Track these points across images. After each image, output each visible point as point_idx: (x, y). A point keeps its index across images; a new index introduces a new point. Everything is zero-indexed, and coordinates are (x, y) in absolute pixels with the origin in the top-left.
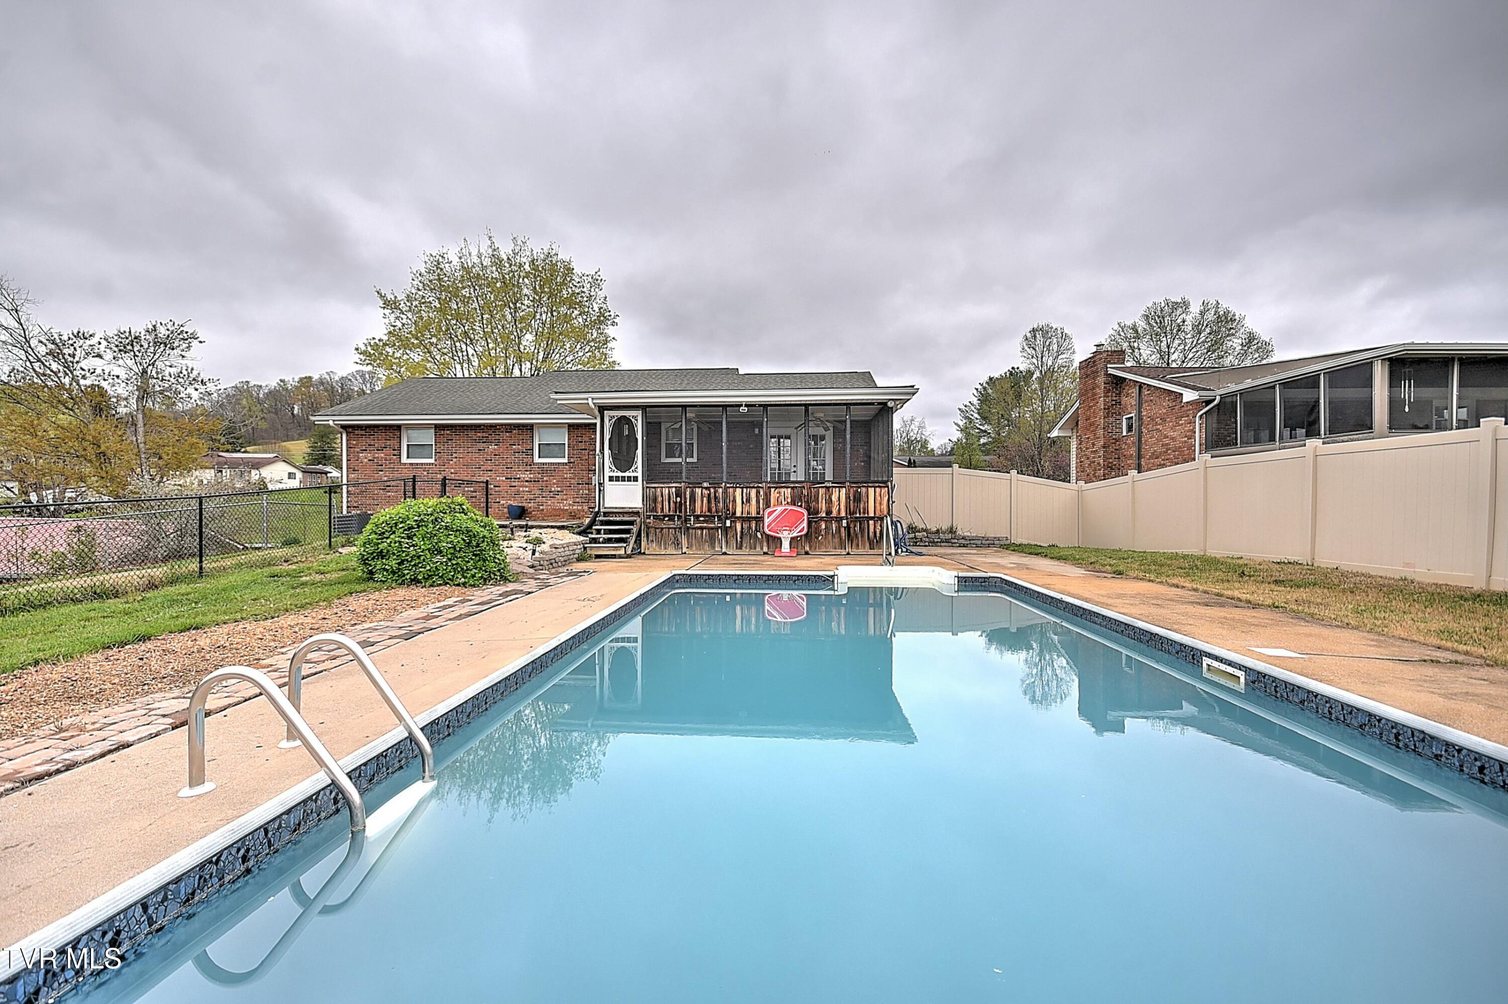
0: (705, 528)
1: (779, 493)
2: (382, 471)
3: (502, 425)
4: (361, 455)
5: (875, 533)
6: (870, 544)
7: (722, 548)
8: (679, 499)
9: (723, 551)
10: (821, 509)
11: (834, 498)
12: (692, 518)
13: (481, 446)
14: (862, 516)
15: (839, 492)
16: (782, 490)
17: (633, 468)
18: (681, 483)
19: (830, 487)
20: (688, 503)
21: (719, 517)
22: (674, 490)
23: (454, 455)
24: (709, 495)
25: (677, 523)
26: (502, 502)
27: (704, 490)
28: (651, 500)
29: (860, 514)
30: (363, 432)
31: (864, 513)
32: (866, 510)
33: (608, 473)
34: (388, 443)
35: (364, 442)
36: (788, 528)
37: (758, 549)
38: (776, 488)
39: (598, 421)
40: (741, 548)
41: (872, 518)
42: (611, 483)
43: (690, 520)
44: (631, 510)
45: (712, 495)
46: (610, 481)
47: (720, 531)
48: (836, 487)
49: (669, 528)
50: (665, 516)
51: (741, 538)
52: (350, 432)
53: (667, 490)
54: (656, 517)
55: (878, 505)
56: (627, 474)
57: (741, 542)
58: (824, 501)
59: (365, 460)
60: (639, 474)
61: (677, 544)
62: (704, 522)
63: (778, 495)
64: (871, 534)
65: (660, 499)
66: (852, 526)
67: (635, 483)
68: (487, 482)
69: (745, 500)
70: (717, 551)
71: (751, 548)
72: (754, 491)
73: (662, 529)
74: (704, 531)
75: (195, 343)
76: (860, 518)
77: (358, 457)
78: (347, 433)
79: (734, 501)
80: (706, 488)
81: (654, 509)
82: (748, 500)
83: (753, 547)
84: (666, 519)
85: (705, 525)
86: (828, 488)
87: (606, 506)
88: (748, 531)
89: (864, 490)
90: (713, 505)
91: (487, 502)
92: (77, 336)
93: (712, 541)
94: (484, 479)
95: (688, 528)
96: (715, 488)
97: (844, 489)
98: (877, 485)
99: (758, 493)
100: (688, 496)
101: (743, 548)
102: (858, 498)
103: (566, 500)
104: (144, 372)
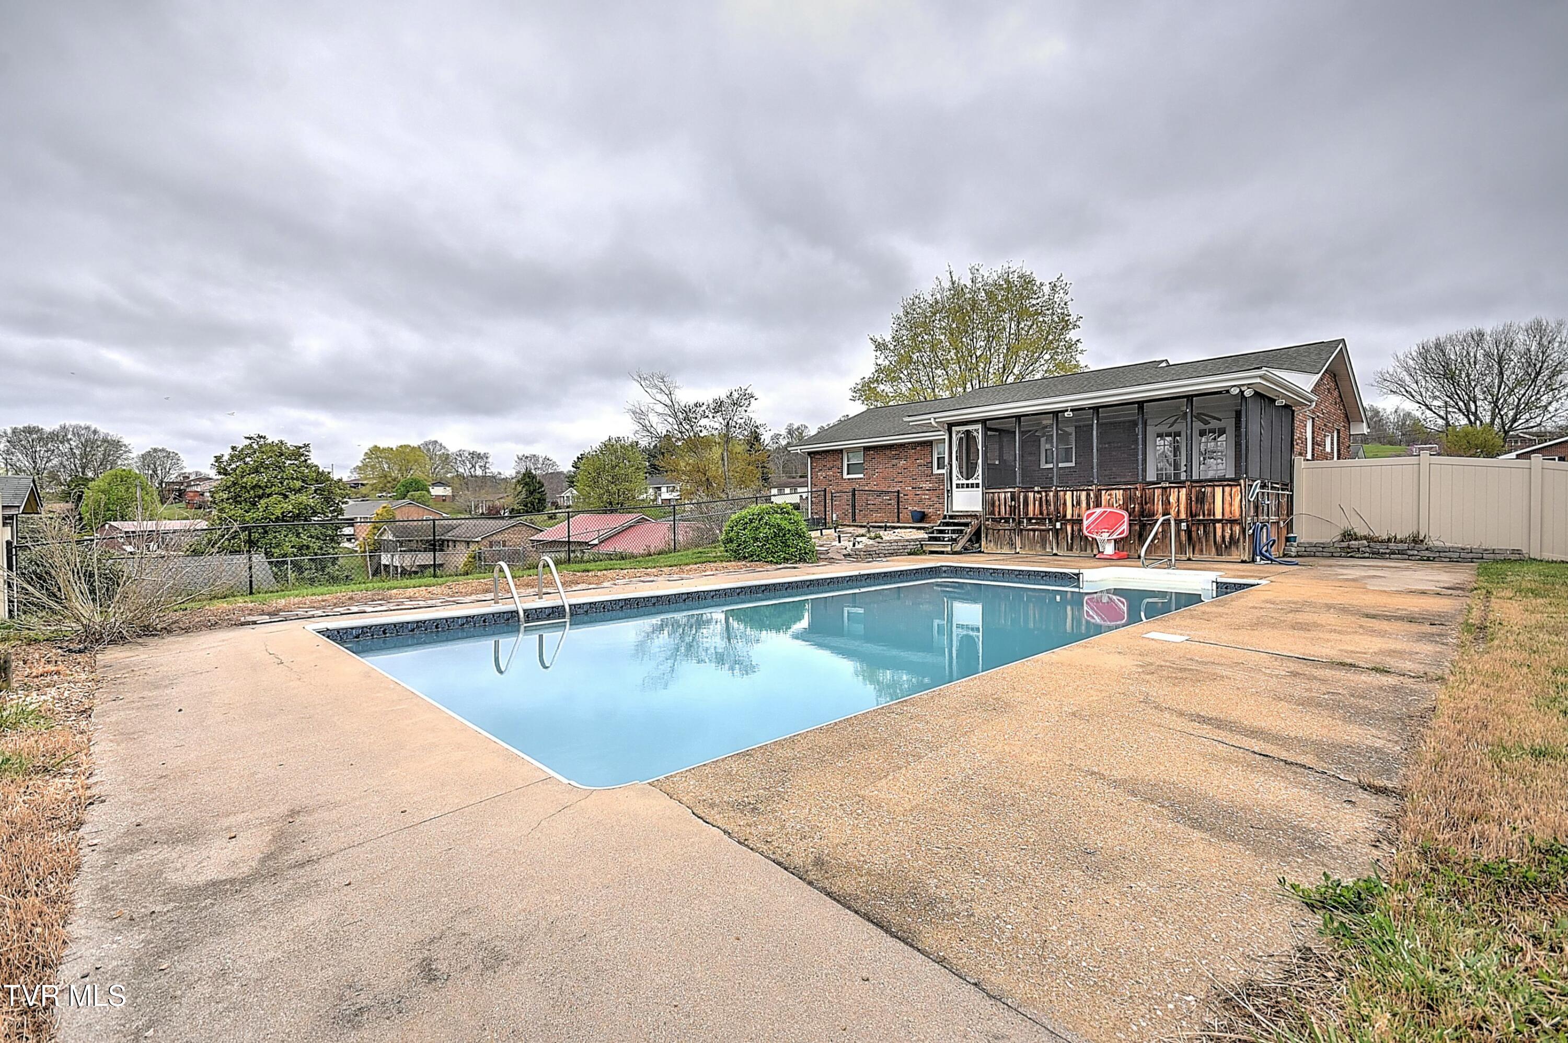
0: (1037, 530)
1: (1110, 495)
2: (831, 485)
3: (909, 443)
4: (819, 474)
5: (1223, 537)
6: (1217, 549)
7: (1052, 549)
8: (1013, 503)
9: (1054, 552)
10: (1157, 511)
11: (1173, 499)
12: (1025, 520)
13: (894, 462)
14: (1206, 518)
15: (1179, 492)
16: (1114, 492)
17: (975, 476)
18: (1014, 488)
19: (1167, 488)
20: (1022, 507)
21: (1050, 520)
22: (1009, 494)
23: (876, 470)
24: (1041, 498)
25: (1012, 525)
26: (910, 508)
27: (1036, 494)
28: (990, 504)
29: (1204, 515)
30: (821, 457)
31: (1209, 515)
32: (1212, 512)
33: (955, 482)
34: (835, 463)
35: (821, 464)
36: (1106, 530)
37: (1089, 551)
38: (1107, 490)
39: (947, 437)
40: (1071, 550)
41: (1219, 521)
42: (958, 490)
43: (1023, 522)
44: (973, 514)
45: (1044, 498)
46: (957, 487)
47: (1051, 533)
48: (1174, 487)
49: (1005, 530)
50: (1001, 519)
51: (1072, 539)
52: (813, 457)
53: (1004, 495)
54: (993, 520)
55: (1227, 506)
56: (970, 481)
57: (1072, 544)
58: (1160, 502)
59: (822, 478)
60: (980, 481)
61: (1012, 545)
62: (1036, 524)
63: (1109, 497)
64: (1219, 539)
65: (997, 503)
66: (1194, 529)
67: (977, 489)
68: (898, 492)
69: (1075, 503)
70: (1048, 552)
71: (1081, 550)
72: (1084, 493)
73: (999, 530)
74: (1036, 533)
75: (752, 400)
76: (1203, 520)
77: (817, 475)
78: (811, 458)
79: (1065, 504)
80: (1039, 492)
81: (993, 513)
82: (1079, 503)
83: (1083, 549)
84: (1003, 521)
85: (1037, 527)
86: (1165, 488)
87: (954, 510)
88: (1079, 533)
89: (1209, 490)
90: (1044, 507)
91: (898, 509)
92: (696, 405)
93: (1043, 542)
94: (896, 489)
95: (1022, 530)
96: (1046, 492)
97: (1184, 489)
98: (1226, 483)
99: (1088, 495)
100: (1022, 500)
101: (1074, 550)
102: (1201, 498)
104: (728, 423)
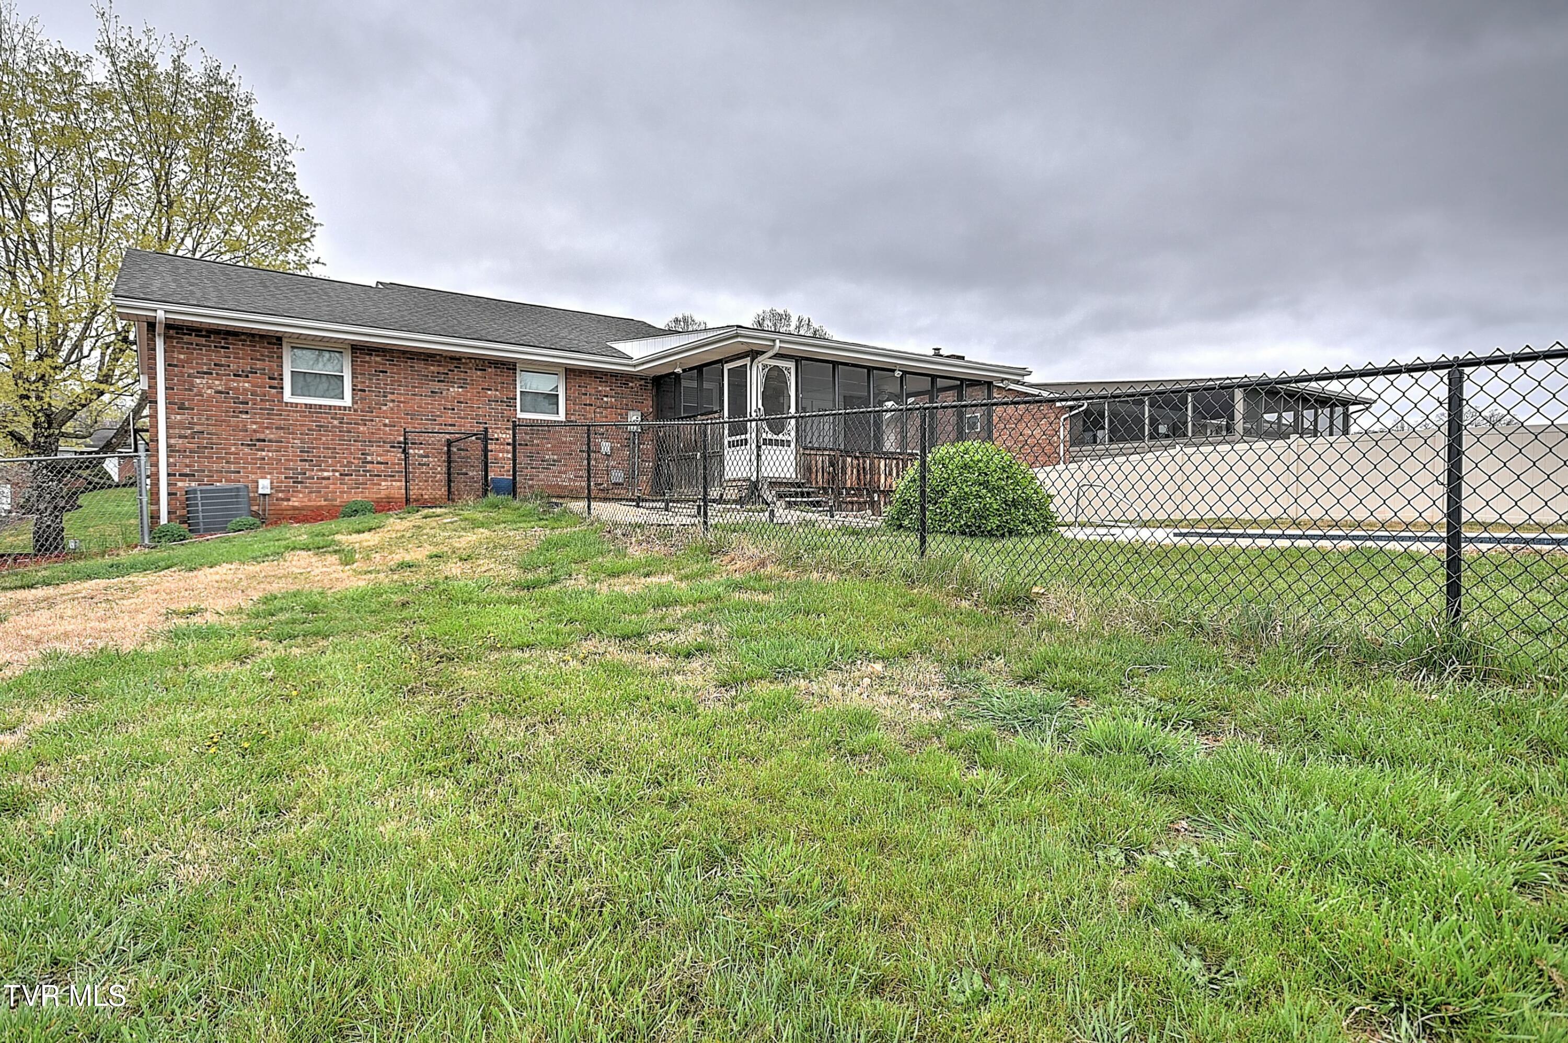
0: (856, 502)
2: (247, 413)
4: (198, 381)
8: (831, 469)
12: (844, 491)
13: (436, 386)
17: (787, 430)
18: (834, 450)
20: (840, 474)
21: (867, 491)
22: (827, 458)
23: (390, 397)
24: (859, 465)
27: (854, 460)
28: (806, 470)
30: (203, 341)
33: (761, 435)
34: (259, 365)
35: (206, 357)
42: (765, 447)
43: (842, 493)
46: (763, 444)
47: (867, 506)
50: (820, 488)
52: (172, 337)
53: (821, 458)
56: (780, 437)
59: (209, 391)
62: (854, 495)
65: (813, 467)
69: (887, 473)
72: (894, 463)
77: (192, 385)
79: (879, 473)
80: (857, 458)
81: (809, 481)
82: (890, 473)
85: (855, 498)
90: (862, 477)
96: (864, 458)
99: (898, 464)
100: (840, 466)
103: (565, 473)
